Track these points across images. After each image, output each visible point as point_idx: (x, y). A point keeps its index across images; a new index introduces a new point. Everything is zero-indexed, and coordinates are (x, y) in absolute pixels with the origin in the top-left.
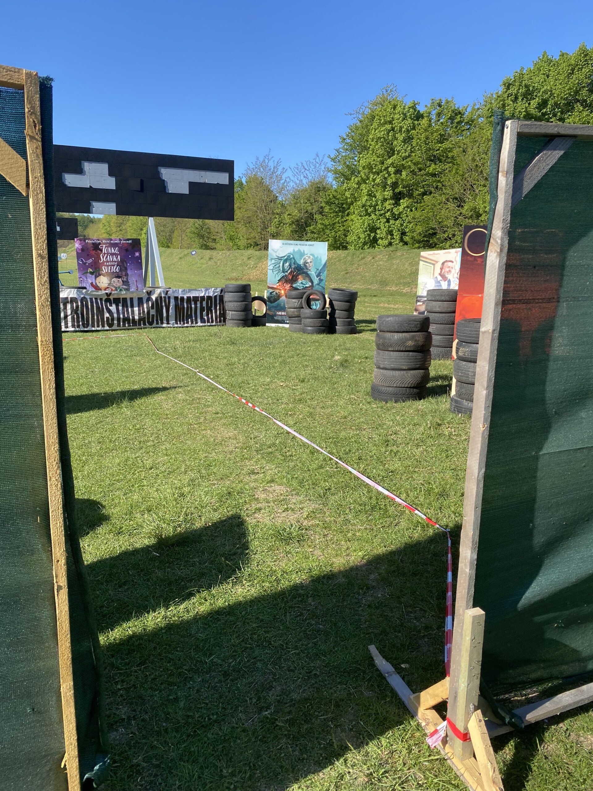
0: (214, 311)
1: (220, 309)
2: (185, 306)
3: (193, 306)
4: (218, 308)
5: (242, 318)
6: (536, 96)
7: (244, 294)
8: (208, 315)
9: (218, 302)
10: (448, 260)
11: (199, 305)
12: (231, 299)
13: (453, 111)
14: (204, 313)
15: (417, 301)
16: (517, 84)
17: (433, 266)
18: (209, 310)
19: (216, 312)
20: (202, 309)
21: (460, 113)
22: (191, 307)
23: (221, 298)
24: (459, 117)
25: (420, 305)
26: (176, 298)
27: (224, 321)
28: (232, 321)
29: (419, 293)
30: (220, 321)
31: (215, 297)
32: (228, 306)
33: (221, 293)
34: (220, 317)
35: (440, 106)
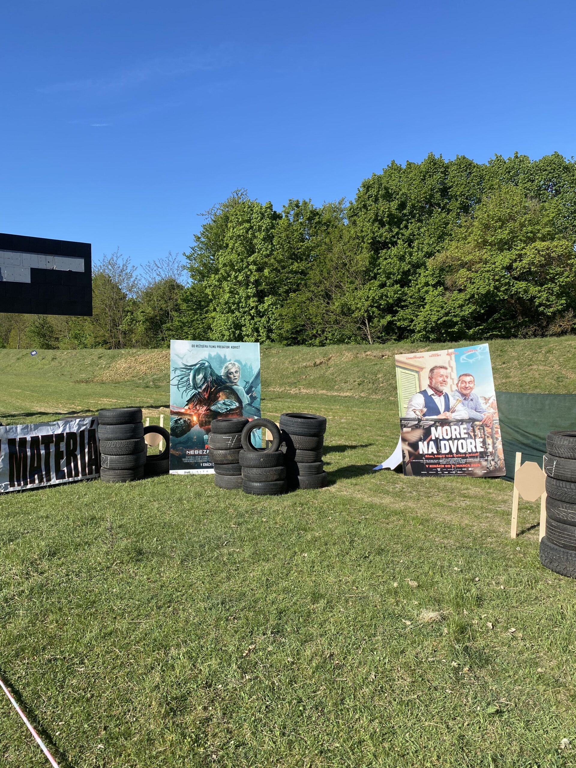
0: (79, 457)
1: (89, 452)
2: (29, 454)
3: (43, 452)
4: (86, 450)
5: (128, 465)
6: (395, 198)
7: (133, 426)
8: (68, 465)
9: (86, 441)
10: (438, 365)
11: (52, 449)
12: (110, 436)
13: (312, 212)
14: (63, 462)
15: (402, 425)
16: (376, 186)
17: (416, 375)
18: (71, 455)
19: (83, 458)
20: (59, 455)
21: (318, 214)
22: (39, 454)
23: (92, 433)
24: (317, 217)
25: (408, 432)
26: (12, 442)
27: (98, 471)
28: (111, 472)
29: (403, 414)
30: (90, 472)
31: (82, 432)
32: (103, 446)
33: (91, 426)
34: (90, 465)
35: (297, 206)
